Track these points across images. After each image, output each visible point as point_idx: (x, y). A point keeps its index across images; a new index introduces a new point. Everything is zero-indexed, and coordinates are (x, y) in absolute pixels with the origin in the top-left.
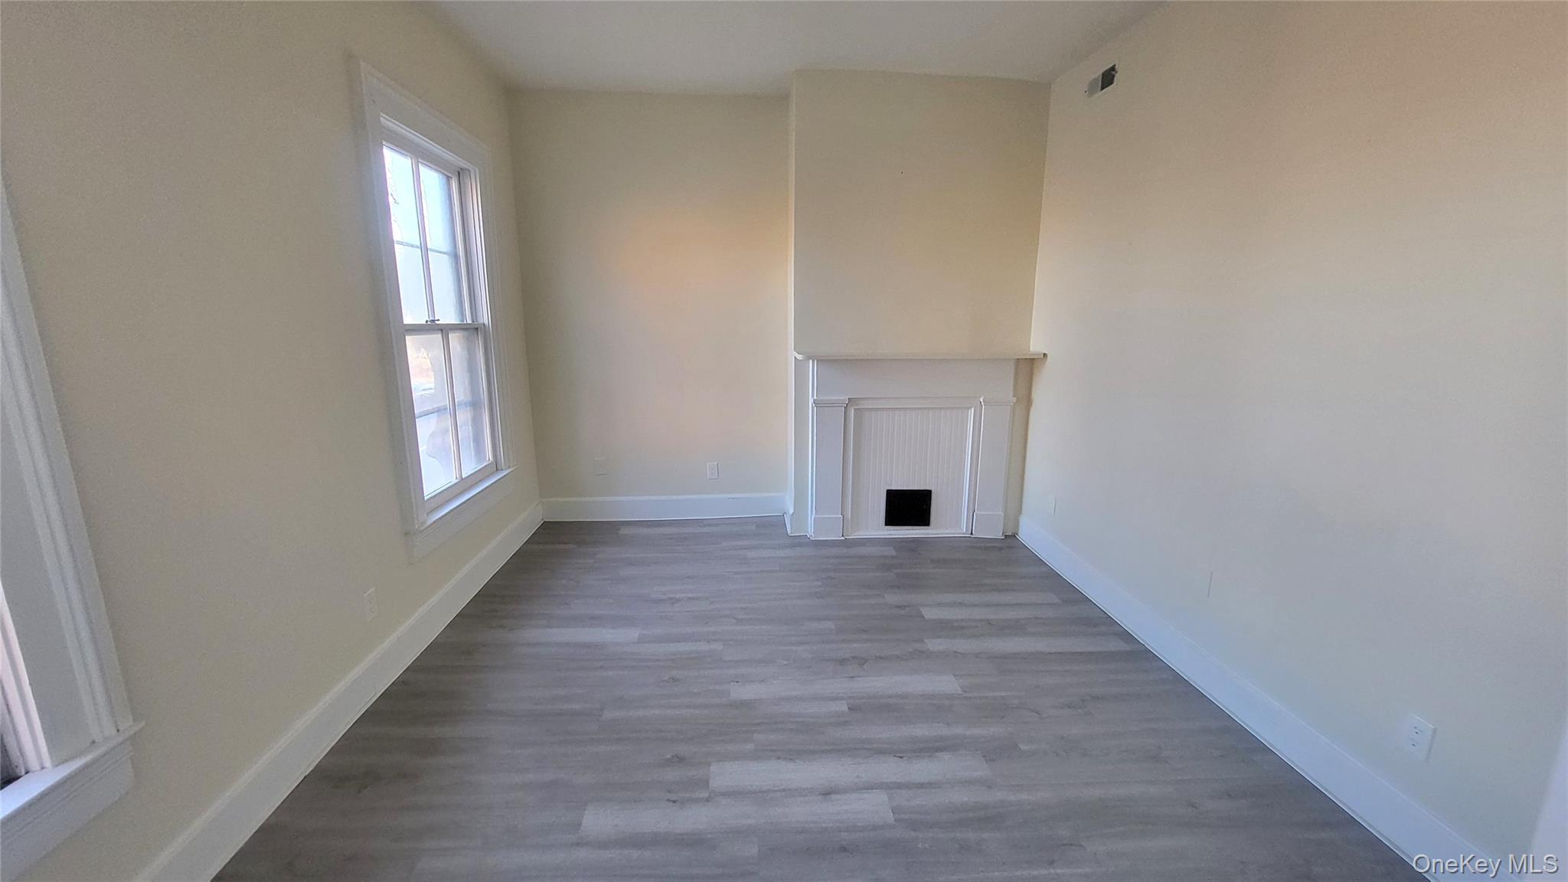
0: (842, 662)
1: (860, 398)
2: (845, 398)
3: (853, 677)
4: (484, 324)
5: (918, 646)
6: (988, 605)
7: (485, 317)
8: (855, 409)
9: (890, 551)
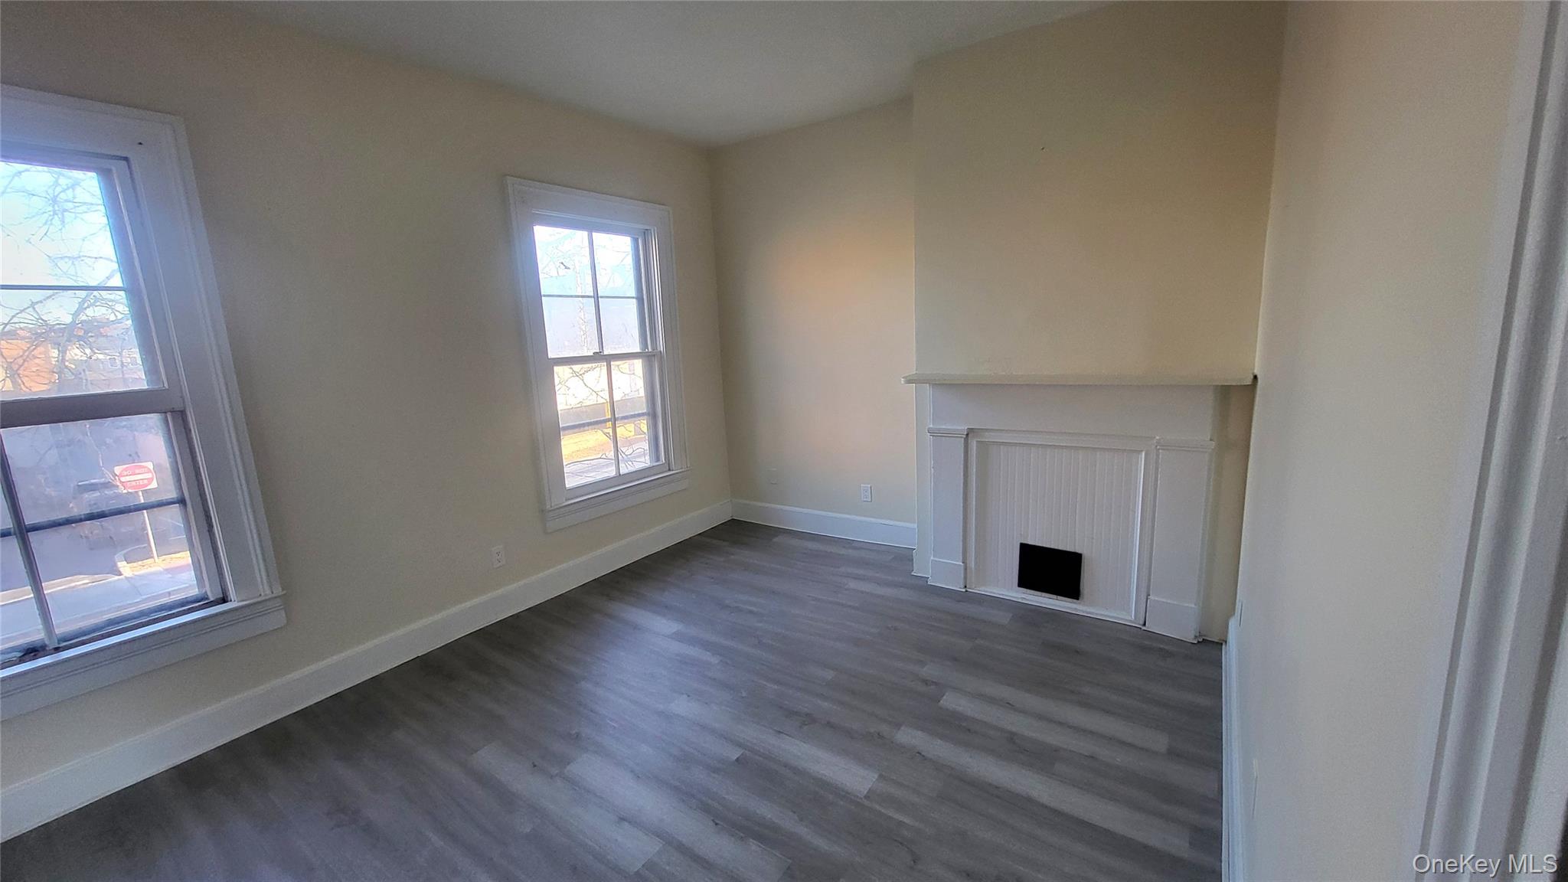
0: (791, 713)
1: (987, 429)
2: (963, 428)
3: (780, 732)
4: (661, 352)
5: (884, 729)
6: (1040, 717)
7: (661, 346)
8: (977, 441)
9: (1003, 618)
